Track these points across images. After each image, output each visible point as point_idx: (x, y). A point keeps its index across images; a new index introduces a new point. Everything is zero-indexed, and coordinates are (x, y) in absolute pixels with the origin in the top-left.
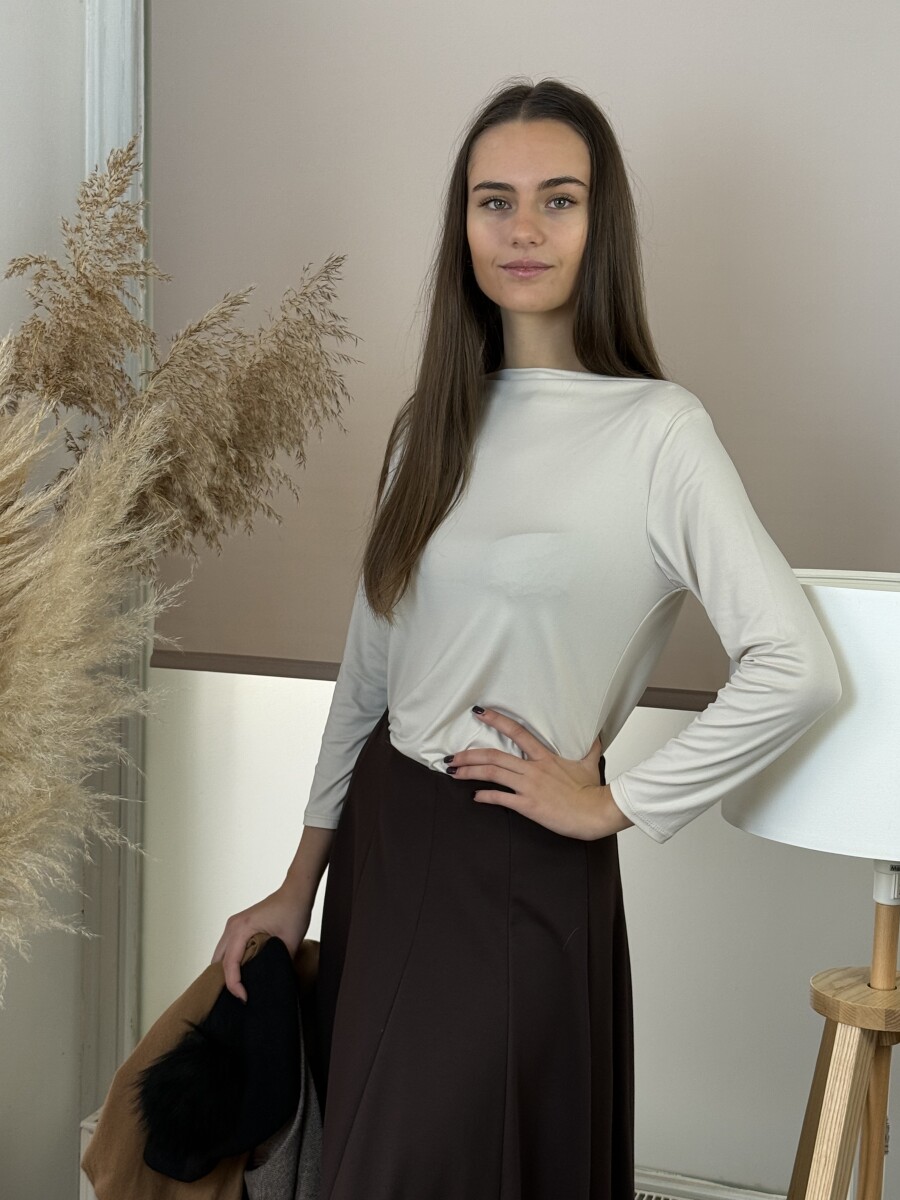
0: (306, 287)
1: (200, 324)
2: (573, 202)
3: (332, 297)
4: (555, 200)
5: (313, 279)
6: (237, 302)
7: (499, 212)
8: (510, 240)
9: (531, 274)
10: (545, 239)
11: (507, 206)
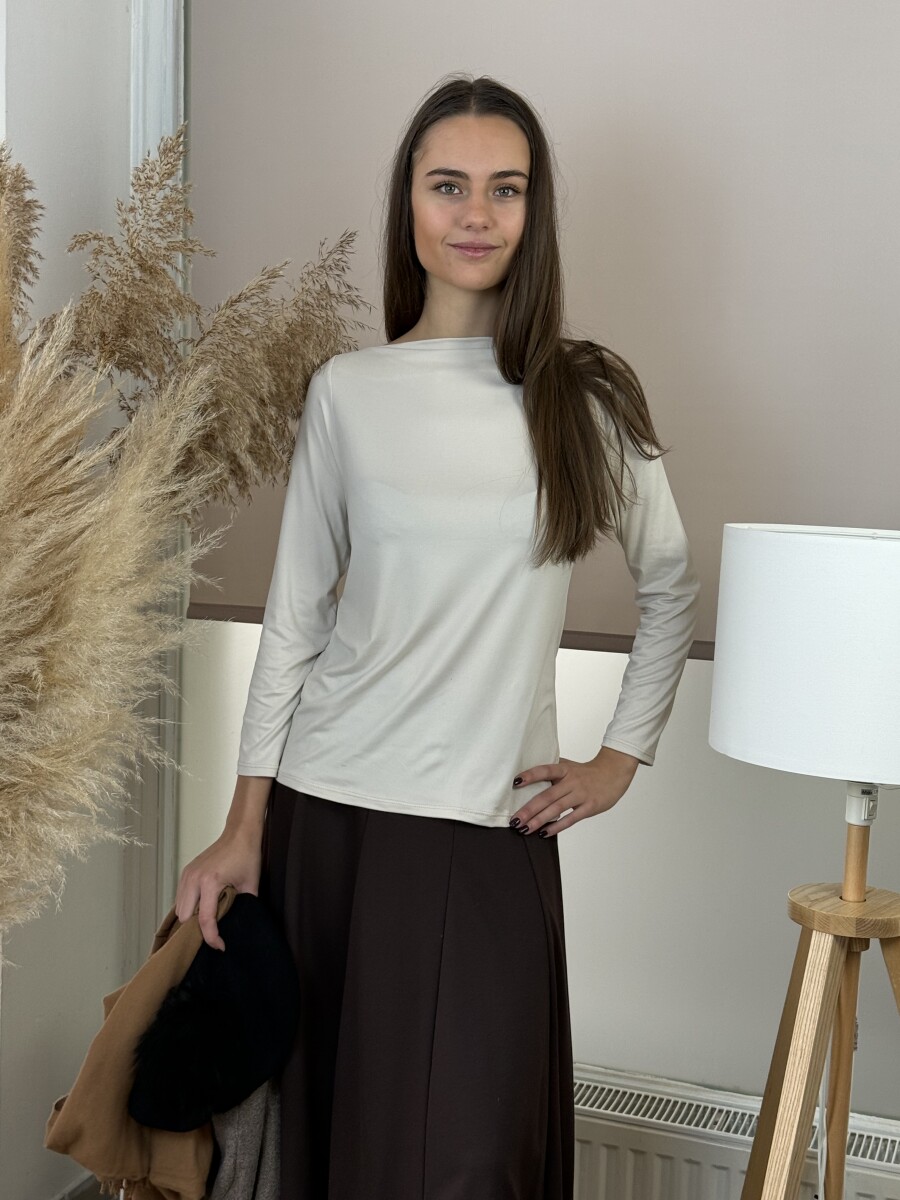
2: (517, 191)
4: (501, 188)
7: (450, 196)
8: (464, 223)
9: (481, 254)
10: (495, 224)
11: (456, 191)
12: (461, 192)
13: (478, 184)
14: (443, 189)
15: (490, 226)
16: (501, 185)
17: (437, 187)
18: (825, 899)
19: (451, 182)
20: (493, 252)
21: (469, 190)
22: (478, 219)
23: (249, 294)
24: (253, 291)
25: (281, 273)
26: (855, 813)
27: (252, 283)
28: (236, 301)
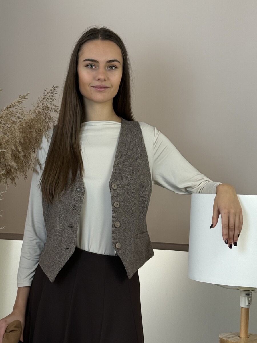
0: (45, 96)
1: (11, 105)
2: (116, 67)
3: (54, 99)
4: (110, 66)
5: (48, 93)
6: (24, 98)
7: (92, 69)
8: (97, 79)
9: (103, 90)
10: (108, 79)
11: (94, 67)
12: (96, 67)
13: (102, 65)
14: (89, 66)
15: (106, 79)
16: (111, 65)
17: (87, 66)
18: (233, 337)
19: (92, 64)
20: (107, 89)
21: (99, 67)
22: (102, 77)
23: (14, 105)
24: (16, 104)
25: (26, 97)
26: (243, 303)
27: (16, 101)
28: (9, 107)
